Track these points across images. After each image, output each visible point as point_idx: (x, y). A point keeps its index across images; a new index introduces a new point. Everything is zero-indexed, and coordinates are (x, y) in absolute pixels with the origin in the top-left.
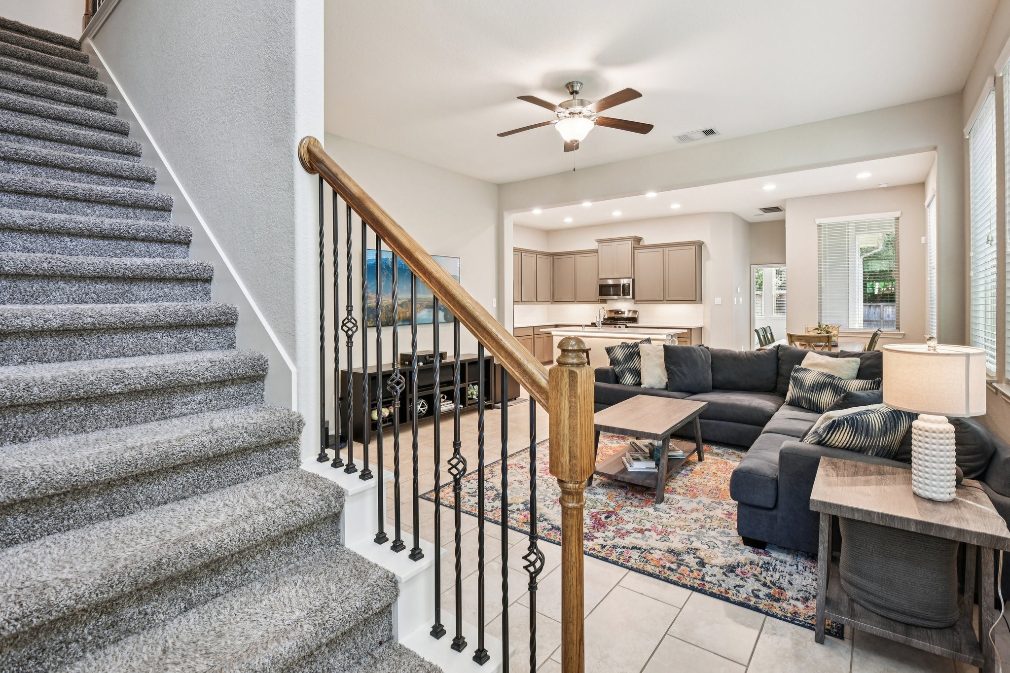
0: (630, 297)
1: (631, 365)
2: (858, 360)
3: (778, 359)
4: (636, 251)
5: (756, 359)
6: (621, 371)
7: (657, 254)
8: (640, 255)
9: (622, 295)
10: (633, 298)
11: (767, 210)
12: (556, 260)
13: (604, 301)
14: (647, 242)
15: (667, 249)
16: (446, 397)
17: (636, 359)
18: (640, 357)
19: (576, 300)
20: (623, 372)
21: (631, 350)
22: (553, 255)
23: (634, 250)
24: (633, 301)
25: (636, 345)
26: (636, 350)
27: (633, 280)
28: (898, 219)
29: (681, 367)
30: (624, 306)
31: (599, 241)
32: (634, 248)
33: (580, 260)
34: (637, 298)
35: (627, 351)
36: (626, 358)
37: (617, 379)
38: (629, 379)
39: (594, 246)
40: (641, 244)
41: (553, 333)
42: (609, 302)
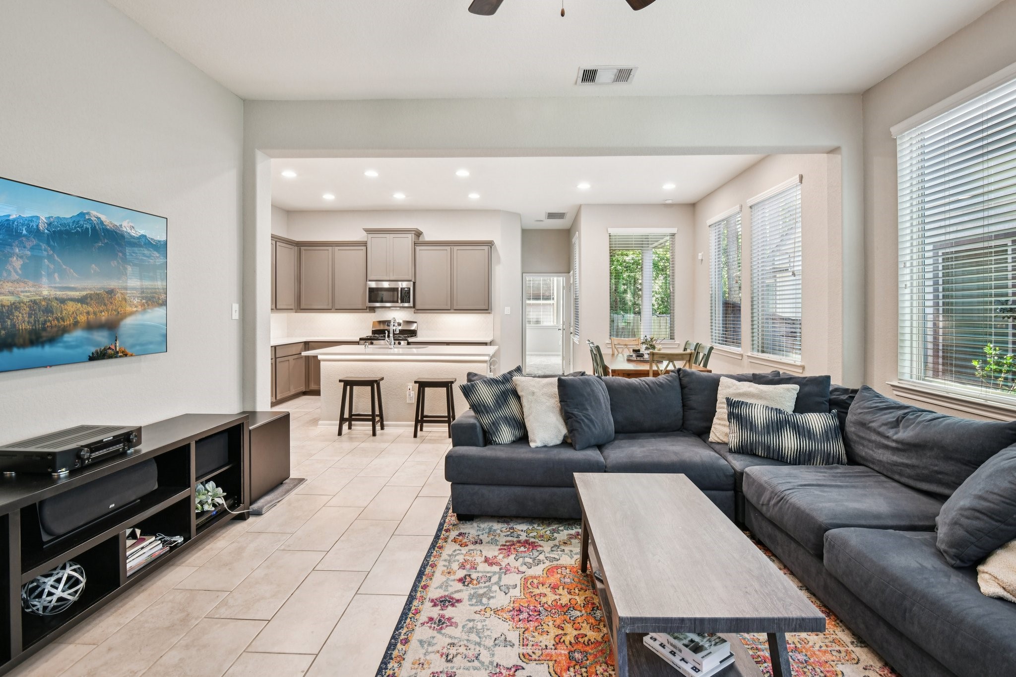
0: (411, 304)
1: (505, 412)
2: (797, 387)
3: (683, 387)
4: (418, 248)
5: (661, 389)
6: (493, 423)
7: (442, 254)
8: (423, 253)
9: (399, 301)
10: (414, 307)
11: (551, 216)
12: (303, 252)
13: (373, 309)
14: (428, 237)
15: (456, 248)
16: (138, 532)
17: (513, 402)
18: (518, 398)
19: (334, 307)
20: (495, 424)
21: (502, 387)
22: (299, 245)
23: (415, 246)
24: (413, 310)
25: (507, 378)
26: (508, 386)
27: (414, 283)
28: (673, 235)
29: (587, 410)
30: (397, 316)
31: (369, 231)
32: (415, 243)
33: (341, 254)
34: (418, 307)
35: (496, 389)
36: (497, 401)
37: (487, 438)
38: (506, 435)
39: (360, 236)
40: (421, 239)
41: (320, 357)
42: (377, 310)
